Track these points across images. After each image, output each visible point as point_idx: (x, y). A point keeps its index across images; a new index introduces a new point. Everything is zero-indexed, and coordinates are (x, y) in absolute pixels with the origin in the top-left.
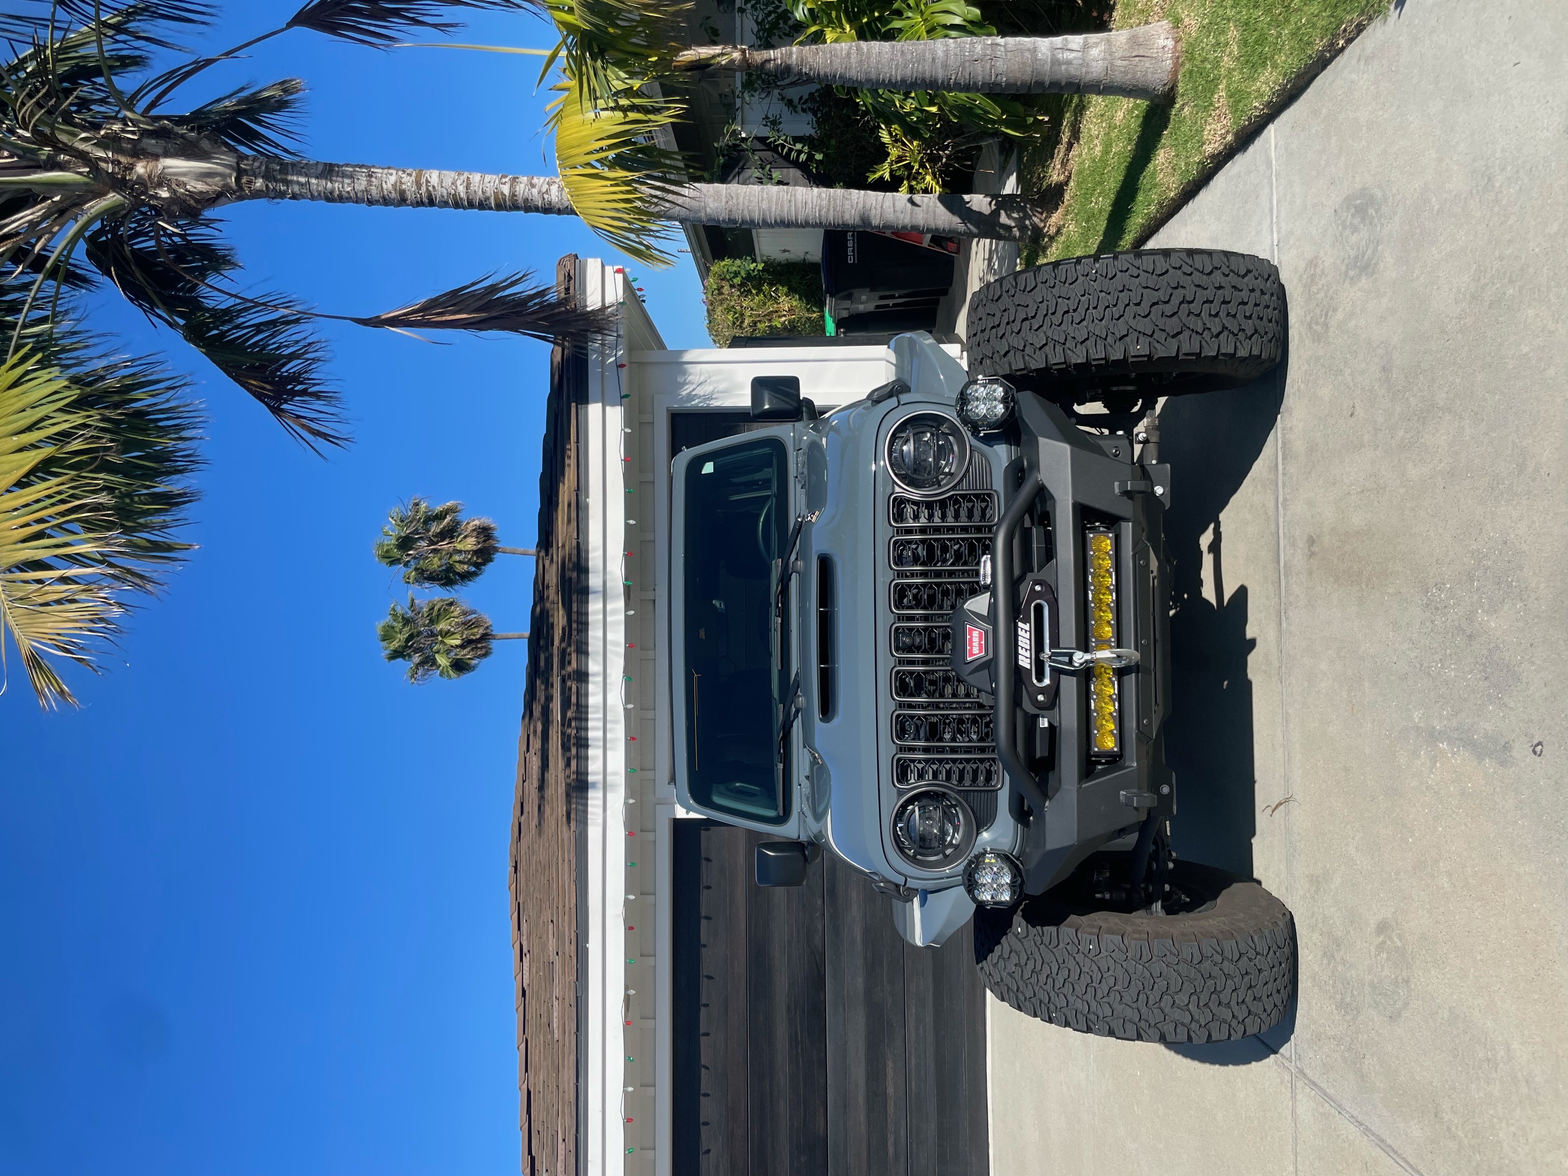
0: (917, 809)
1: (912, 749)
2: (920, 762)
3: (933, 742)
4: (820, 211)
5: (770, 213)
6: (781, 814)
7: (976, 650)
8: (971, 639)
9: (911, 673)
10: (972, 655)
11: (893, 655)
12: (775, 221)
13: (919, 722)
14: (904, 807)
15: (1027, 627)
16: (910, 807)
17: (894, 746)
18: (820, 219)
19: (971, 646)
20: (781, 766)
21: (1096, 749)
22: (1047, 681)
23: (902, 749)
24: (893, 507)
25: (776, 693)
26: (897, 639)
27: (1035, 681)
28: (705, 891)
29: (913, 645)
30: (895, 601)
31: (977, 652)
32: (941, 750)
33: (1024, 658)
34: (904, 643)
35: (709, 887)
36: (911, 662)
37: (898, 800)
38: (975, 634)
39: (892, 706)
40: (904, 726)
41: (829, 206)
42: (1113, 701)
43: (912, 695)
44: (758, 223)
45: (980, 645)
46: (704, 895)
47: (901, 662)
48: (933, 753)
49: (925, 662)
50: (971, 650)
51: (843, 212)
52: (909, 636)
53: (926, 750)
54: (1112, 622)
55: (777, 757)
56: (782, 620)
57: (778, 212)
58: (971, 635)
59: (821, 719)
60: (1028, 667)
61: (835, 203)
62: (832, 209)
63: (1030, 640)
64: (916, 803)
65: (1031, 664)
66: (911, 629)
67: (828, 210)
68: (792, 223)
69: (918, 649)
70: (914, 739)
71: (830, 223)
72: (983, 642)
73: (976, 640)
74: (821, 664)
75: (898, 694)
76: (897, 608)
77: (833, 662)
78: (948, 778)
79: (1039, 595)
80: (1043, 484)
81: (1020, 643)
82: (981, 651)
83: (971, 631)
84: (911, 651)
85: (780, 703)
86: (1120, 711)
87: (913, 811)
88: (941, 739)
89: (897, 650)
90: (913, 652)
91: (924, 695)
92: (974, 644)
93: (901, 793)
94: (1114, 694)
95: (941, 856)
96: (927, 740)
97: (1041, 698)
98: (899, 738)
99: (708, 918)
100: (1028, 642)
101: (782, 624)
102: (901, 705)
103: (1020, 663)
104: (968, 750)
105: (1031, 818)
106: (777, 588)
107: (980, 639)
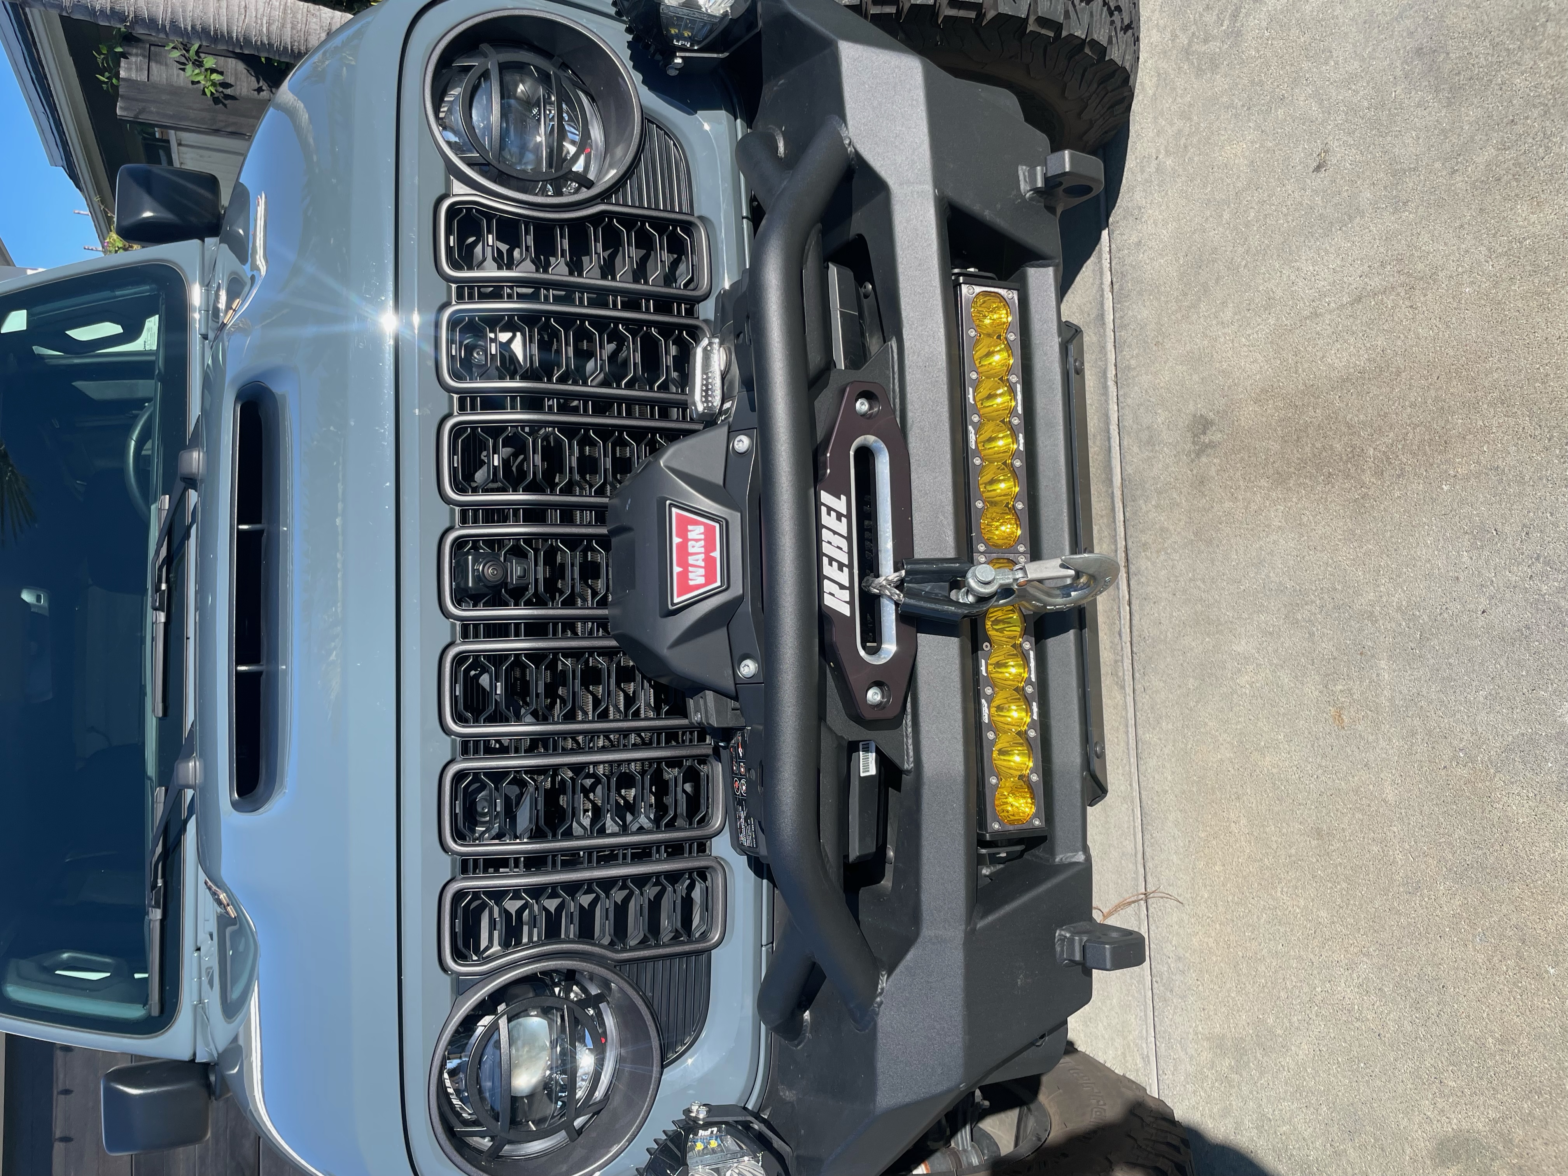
0: (503, 1022)
1: (495, 864)
2: (516, 895)
3: (554, 838)
4: (269, 24)
5: (184, 11)
6: (155, 1012)
7: (697, 577)
8: (683, 547)
9: (497, 659)
10: (685, 588)
11: (446, 614)
12: (193, 27)
13: (514, 790)
14: (469, 1023)
15: (840, 505)
16: (487, 1020)
17: (447, 859)
18: (269, 38)
19: (684, 564)
20: (156, 914)
21: (996, 826)
22: (890, 648)
23: (467, 866)
24: (448, 232)
25: (151, 769)
26: (458, 571)
27: (862, 653)
28: (62, 1097)
29: (504, 584)
30: (453, 471)
31: (702, 580)
32: (572, 860)
33: (834, 588)
34: (478, 578)
35: (67, 1092)
36: (497, 630)
37: (454, 1006)
38: (696, 532)
39: (443, 748)
40: (473, 803)
41: (284, 19)
42: (1028, 701)
43: (496, 718)
44: (164, 26)
45: (709, 562)
46: (60, 1106)
47: (469, 630)
48: (554, 870)
49: (535, 628)
50: (684, 576)
51: (307, 33)
52: (492, 558)
53: (534, 862)
54: (1020, 506)
55: (150, 897)
56: (168, 617)
57: (198, 12)
58: (683, 533)
59: (235, 805)
60: (846, 610)
61: (294, 16)
62: (289, 26)
63: (849, 539)
64: (501, 1008)
65: (851, 603)
66: (493, 542)
67: (283, 25)
68: (222, 35)
69: (517, 595)
70: (499, 836)
71: (285, 48)
72: (717, 554)
73: (696, 547)
74: (239, 662)
75: (459, 718)
76: (459, 488)
77: (274, 658)
78: (586, 932)
79: (866, 423)
80: (857, 154)
81: (826, 548)
82: (710, 577)
83: (684, 524)
84: (497, 602)
85: (160, 785)
86: (1044, 724)
87: (494, 1028)
88: (568, 834)
89: (458, 601)
90: (504, 604)
91: (529, 718)
92: (691, 560)
93: (461, 987)
94: (1028, 681)
95: (561, 1137)
96: (537, 835)
97: (874, 696)
98: (459, 836)
99: (66, 1139)
100: (844, 544)
101: (167, 624)
102: (469, 747)
103: (828, 601)
104: (642, 853)
105: (807, 1015)
106: (157, 553)
107: (709, 547)
